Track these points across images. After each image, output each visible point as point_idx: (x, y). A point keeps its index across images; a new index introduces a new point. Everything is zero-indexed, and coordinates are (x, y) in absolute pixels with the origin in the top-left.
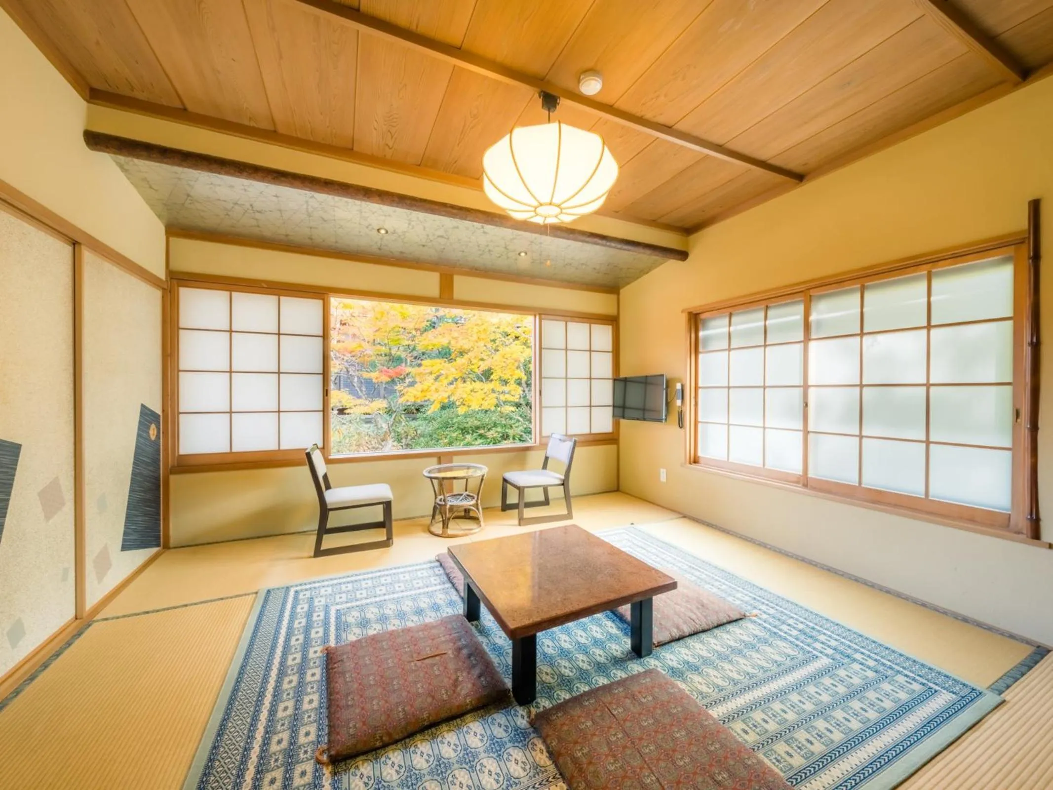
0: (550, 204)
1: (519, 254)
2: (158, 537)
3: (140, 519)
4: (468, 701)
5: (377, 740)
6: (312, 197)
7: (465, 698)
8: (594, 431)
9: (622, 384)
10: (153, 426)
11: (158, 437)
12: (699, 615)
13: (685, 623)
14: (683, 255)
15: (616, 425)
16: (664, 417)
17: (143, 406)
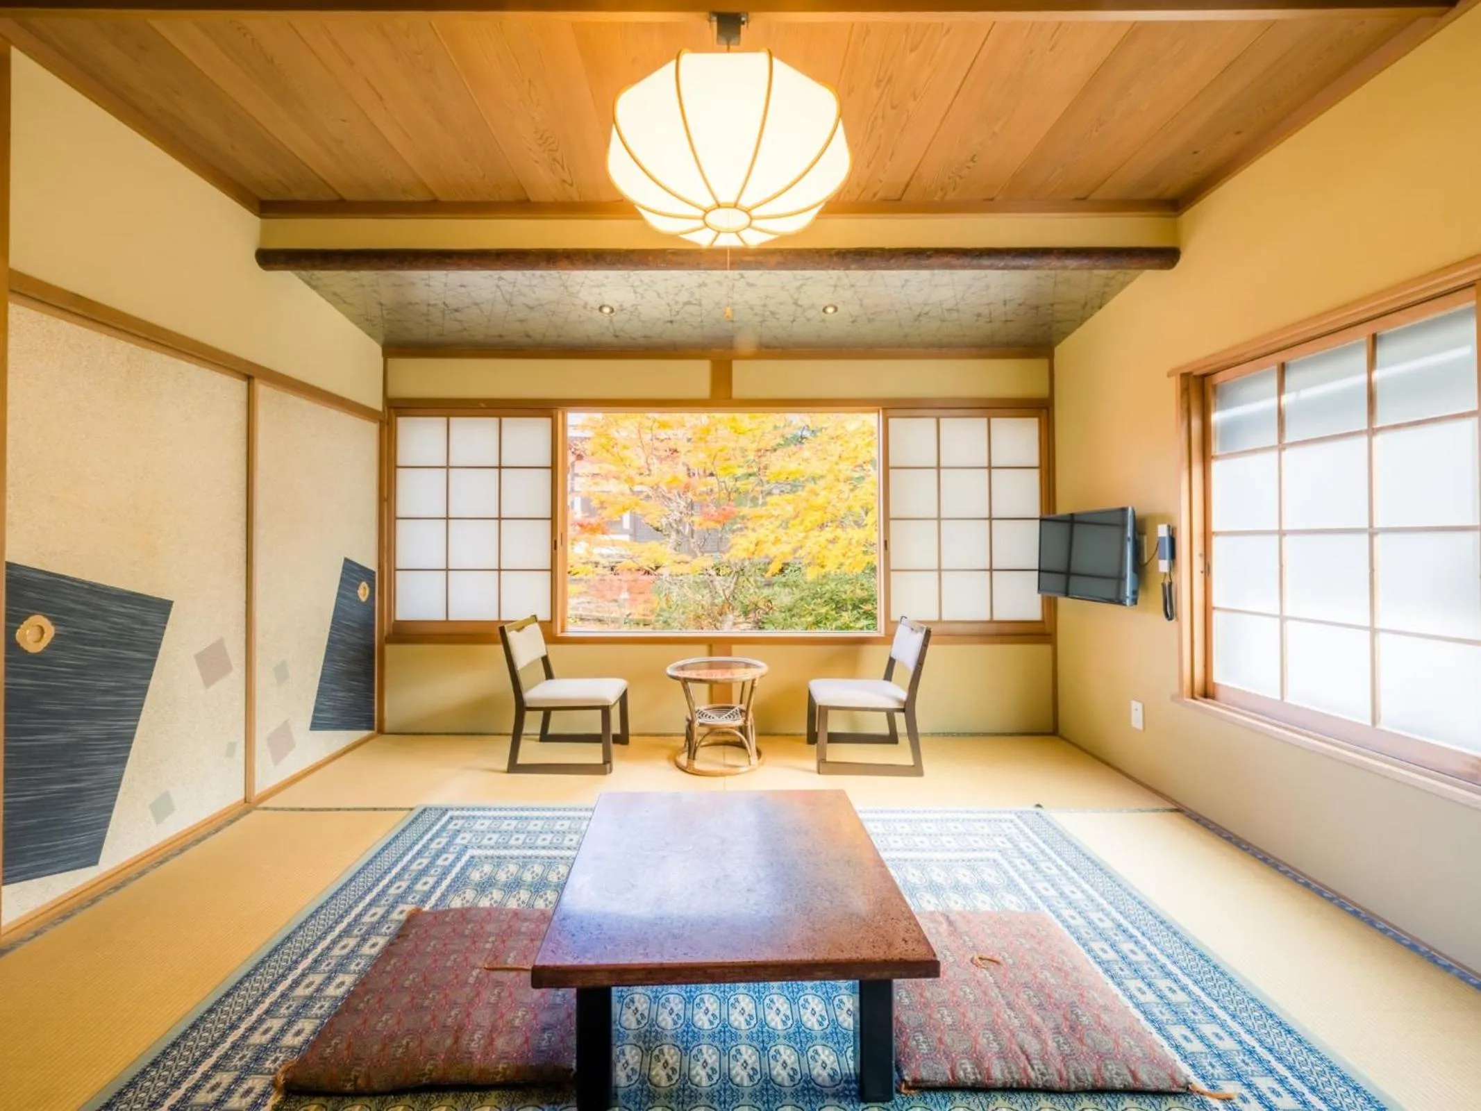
0: (735, 206)
1: (824, 310)
2: (371, 719)
3: (341, 694)
4: (500, 1066)
5: (350, 1080)
6: (500, 278)
7: (500, 1059)
8: (999, 615)
9: (1063, 529)
10: (364, 584)
11: (371, 597)
12: (1052, 1045)
13: (1002, 1055)
14: (1167, 256)
15: (1050, 607)
16: (1128, 592)
17: (346, 560)
